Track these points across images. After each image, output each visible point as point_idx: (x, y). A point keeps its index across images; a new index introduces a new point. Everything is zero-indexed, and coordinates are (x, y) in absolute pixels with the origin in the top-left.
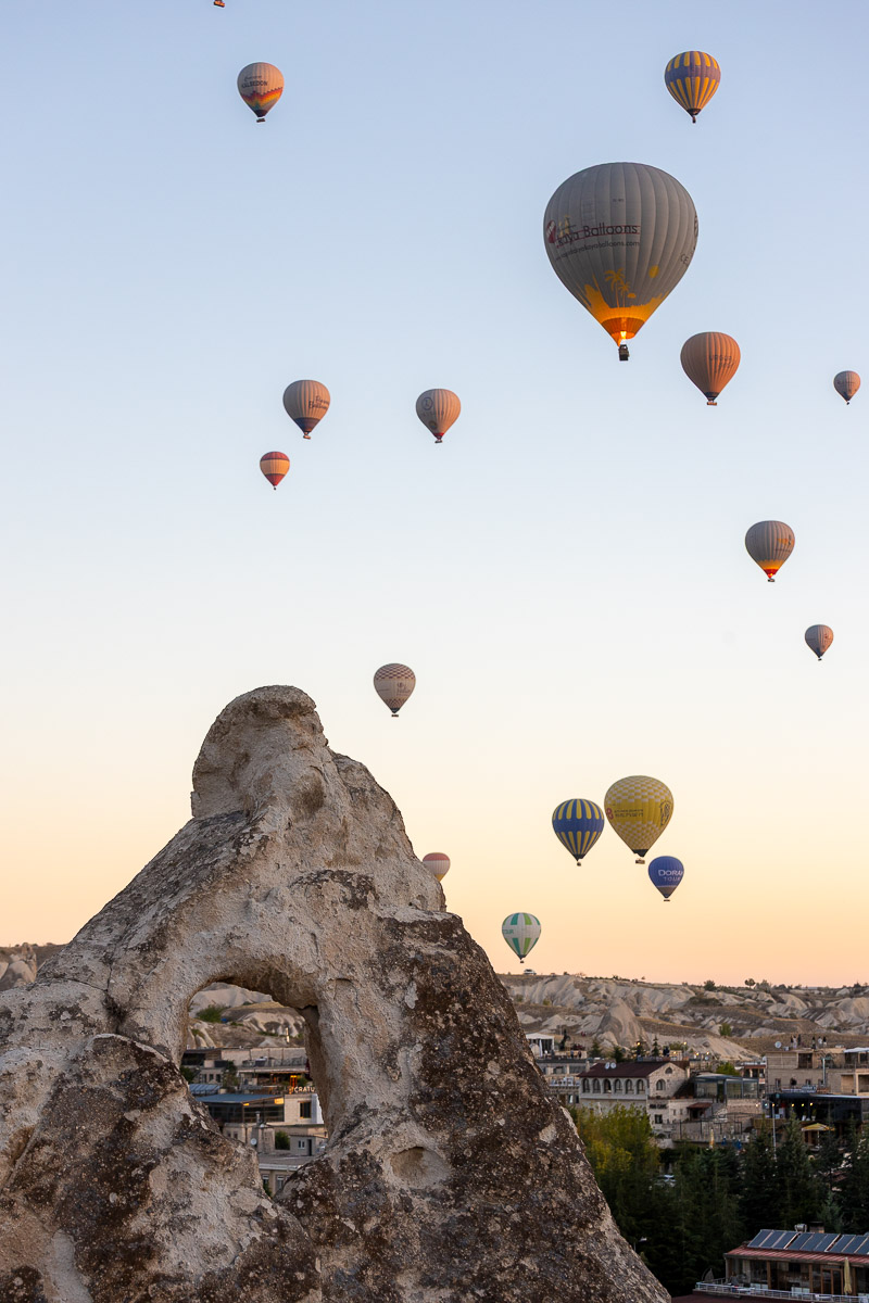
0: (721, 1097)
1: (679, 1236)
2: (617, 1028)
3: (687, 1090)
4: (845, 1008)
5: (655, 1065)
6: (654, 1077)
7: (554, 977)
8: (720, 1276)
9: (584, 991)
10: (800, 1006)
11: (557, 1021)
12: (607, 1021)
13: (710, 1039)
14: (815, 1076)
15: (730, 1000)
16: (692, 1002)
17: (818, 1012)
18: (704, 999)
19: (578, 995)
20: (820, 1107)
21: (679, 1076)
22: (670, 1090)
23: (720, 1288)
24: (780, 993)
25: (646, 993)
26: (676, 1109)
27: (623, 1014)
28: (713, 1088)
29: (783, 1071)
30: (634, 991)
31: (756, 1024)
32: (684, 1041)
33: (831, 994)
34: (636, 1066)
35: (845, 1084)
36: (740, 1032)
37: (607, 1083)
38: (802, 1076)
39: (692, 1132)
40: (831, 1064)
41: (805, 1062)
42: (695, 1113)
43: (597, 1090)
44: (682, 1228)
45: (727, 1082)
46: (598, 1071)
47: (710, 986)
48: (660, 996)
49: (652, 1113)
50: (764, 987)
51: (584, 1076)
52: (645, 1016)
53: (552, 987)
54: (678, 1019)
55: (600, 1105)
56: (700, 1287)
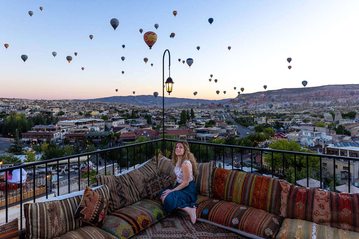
0: (35, 112)
1: (26, 126)
2: (25, 104)
3: (30, 111)
4: (53, 102)
5: (27, 108)
6: (26, 110)
7: (17, 99)
8: (30, 130)
9: (21, 100)
10: (47, 102)
11: (17, 104)
12: (23, 104)
13: (36, 106)
14: (46, 109)
15: (39, 101)
16: (34, 102)
17: (49, 103)
18: (36, 102)
19: (20, 101)
20: (47, 113)
21: (29, 109)
22: (28, 111)
23: (30, 132)
24: (45, 101)
25: (29, 101)
26: (29, 113)
27: (25, 103)
28: (34, 111)
29: (43, 109)
30: (27, 101)
31: (42, 104)
32: (33, 106)
33: (51, 101)
34: (24, 109)
35: (49, 110)
36: (40, 105)
37: (20, 111)
38: (44, 109)
39: (30, 115)
40: (48, 108)
41: (45, 108)
42: (31, 113)
43: (19, 111)
44: (27, 125)
45: (36, 110)
46: (19, 109)
47: (37, 100)
48: (31, 101)
49: (26, 114)
50: (43, 100)
51: (18, 110)
52: (28, 103)
53: (17, 100)
54: (33, 104)
55: (19, 113)
56: (28, 132)
